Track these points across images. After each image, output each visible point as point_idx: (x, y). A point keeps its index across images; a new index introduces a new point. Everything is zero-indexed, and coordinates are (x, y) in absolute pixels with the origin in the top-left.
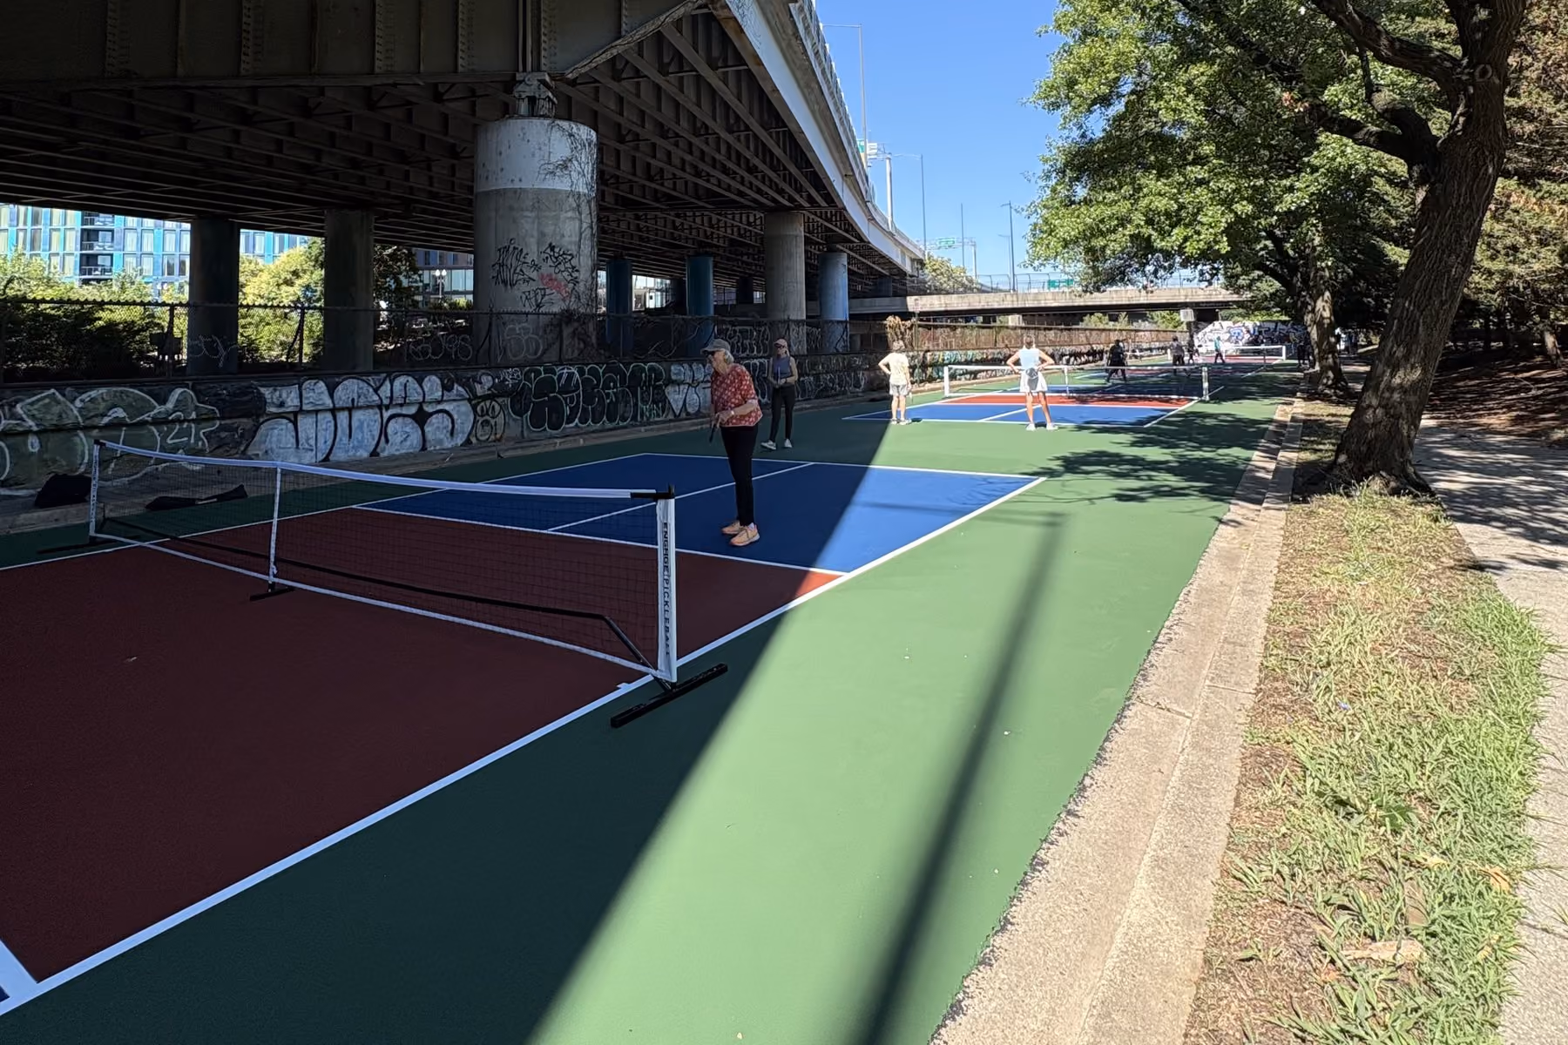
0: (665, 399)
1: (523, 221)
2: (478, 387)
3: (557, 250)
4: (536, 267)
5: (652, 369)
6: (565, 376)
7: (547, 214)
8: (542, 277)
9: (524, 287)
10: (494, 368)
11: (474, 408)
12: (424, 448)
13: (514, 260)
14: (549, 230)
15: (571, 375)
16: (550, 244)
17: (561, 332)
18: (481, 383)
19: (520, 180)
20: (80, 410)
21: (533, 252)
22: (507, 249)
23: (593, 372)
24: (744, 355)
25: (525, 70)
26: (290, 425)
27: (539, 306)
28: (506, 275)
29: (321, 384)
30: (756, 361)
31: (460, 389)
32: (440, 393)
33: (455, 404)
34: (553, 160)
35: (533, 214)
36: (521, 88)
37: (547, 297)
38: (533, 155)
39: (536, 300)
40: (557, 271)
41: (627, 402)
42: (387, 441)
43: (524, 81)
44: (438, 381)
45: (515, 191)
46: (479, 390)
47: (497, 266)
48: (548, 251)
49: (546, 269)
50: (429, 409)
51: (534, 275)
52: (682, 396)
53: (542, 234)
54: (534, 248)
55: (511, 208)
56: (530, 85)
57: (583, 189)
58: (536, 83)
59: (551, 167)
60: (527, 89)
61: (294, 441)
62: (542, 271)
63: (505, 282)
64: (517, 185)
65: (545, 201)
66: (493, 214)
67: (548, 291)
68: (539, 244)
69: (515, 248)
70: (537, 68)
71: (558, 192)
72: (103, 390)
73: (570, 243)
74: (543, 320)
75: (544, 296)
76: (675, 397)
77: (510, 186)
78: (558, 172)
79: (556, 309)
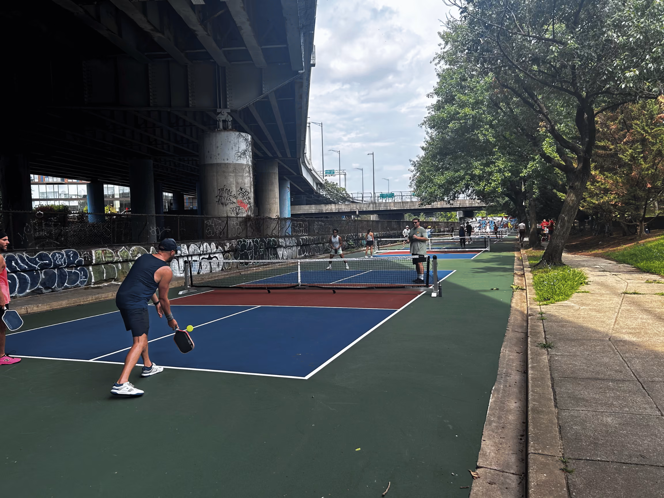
0: (277, 254)
1: (229, 178)
2: (225, 247)
3: (243, 190)
4: (236, 197)
5: (273, 240)
6: (249, 243)
7: (239, 174)
8: (238, 202)
9: (232, 206)
10: (229, 240)
11: (224, 255)
12: (211, 272)
13: (226, 194)
14: (240, 181)
15: (250, 242)
16: (241, 188)
17: (246, 225)
18: (226, 246)
19: (227, 159)
20: (131, 254)
21: (234, 190)
22: (222, 189)
23: (256, 241)
24: (300, 235)
25: (220, 108)
26: (177, 261)
27: (237, 214)
28: (223, 201)
29: (185, 246)
30: (304, 237)
31: (221, 248)
32: (215, 250)
33: (218, 254)
34: (240, 150)
35: (233, 175)
36: (219, 116)
37: (240, 210)
38: (232, 149)
39: (236, 212)
40: (243, 199)
41: (266, 255)
42: (201, 269)
43: (221, 112)
44: (215, 245)
45: (225, 164)
46: (226, 249)
47: (219, 197)
48: (240, 190)
49: (240, 198)
50: (212, 256)
51: (235, 201)
52: (282, 252)
53: (237, 183)
54: (234, 189)
55: (224, 172)
56: (224, 115)
57: (250, 163)
58: (226, 114)
59: (239, 154)
60: (222, 116)
61: (178, 267)
62: (239, 198)
63: (222, 204)
64: (227, 162)
65: (238, 168)
66: (215, 174)
67: (241, 208)
68: (236, 187)
69: (226, 189)
70: (226, 107)
71: (242, 165)
72: (135, 247)
73: (248, 187)
74: (239, 219)
75: (239, 210)
76: (280, 252)
77: (223, 162)
78: (242, 156)
79: (244, 215)
